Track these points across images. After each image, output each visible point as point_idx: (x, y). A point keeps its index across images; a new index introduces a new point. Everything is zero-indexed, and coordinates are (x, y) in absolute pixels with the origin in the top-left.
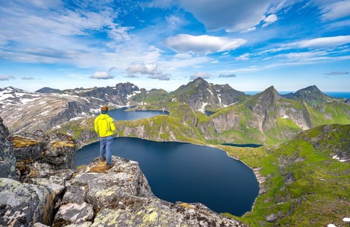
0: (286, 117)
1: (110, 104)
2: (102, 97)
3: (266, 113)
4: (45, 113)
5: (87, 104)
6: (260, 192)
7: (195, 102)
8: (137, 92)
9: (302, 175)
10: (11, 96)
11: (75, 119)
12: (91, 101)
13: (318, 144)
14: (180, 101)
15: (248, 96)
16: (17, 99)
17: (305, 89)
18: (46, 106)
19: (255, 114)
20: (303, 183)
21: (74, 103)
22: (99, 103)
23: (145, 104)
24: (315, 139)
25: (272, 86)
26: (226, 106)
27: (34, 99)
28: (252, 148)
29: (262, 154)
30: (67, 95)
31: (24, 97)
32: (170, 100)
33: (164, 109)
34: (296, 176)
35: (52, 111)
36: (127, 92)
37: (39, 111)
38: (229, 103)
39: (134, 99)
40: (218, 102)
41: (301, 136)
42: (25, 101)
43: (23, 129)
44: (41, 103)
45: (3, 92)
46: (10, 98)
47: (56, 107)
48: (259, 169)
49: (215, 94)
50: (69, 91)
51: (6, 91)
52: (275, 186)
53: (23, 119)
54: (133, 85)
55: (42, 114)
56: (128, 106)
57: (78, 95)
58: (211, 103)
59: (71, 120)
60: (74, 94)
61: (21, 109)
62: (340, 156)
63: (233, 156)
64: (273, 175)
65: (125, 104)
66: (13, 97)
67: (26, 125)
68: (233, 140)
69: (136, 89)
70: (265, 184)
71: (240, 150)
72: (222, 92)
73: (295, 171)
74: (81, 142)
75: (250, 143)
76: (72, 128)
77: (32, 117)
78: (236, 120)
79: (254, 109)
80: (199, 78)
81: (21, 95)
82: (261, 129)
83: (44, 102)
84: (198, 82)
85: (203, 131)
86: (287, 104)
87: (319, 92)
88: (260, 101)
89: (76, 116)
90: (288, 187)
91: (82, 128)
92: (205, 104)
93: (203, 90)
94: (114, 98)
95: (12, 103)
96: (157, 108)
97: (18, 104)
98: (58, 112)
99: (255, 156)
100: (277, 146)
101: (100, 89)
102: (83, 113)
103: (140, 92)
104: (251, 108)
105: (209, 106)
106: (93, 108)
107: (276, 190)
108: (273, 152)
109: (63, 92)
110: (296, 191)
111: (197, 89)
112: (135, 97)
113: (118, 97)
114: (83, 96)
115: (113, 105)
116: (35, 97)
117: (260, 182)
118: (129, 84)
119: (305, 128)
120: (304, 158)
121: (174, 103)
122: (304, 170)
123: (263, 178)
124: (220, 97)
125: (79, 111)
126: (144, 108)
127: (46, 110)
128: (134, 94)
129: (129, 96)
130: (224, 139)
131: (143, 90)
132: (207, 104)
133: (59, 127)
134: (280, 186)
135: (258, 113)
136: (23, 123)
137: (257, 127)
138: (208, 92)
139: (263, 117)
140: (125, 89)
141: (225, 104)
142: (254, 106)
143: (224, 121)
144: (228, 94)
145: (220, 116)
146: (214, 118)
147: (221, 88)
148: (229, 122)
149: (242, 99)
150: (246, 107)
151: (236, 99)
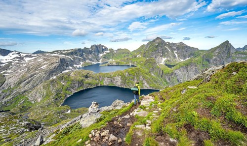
1: (88, 61)
2: (82, 55)
4: (44, 67)
5: (72, 61)
7: (156, 57)
8: (107, 52)
10: (17, 56)
11: (66, 71)
12: (74, 58)
14: (144, 56)
16: (21, 58)
18: (44, 62)
21: (63, 59)
22: (80, 60)
23: (113, 60)
26: (182, 60)
27: (34, 58)
30: (56, 55)
31: (27, 56)
32: (135, 57)
33: (130, 64)
35: (49, 65)
36: (99, 52)
37: (39, 65)
38: (185, 57)
39: (105, 57)
40: (175, 57)
42: (27, 59)
43: (30, 79)
44: (39, 60)
45: (12, 53)
46: (17, 58)
47: (52, 62)
49: (173, 50)
50: (57, 51)
51: (14, 53)
53: (28, 71)
54: (103, 46)
55: (42, 68)
56: (100, 62)
57: (64, 54)
58: (170, 57)
59: (63, 72)
60: (61, 54)
61: (25, 65)
65: (98, 61)
66: (19, 56)
67: (31, 76)
69: (106, 49)
72: (178, 48)
74: (72, 90)
76: (65, 79)
77: (35, 70)
79: (211, 61)
80: (158, 38)
81: (25, 55)
83: (41, 60)
84: (157, 41)
85: (168, 81)
88: (216, 54)
89: (66, 70)
91: (72, 78)
92: (164, 59)
93: (162, 47)
94: (90, 57)
95: (18, 61)
96: (125, 63)
97: (23, 62)
98: (54, 66)
101: (80, 50)
102: (70, 68)
103: (109, 52)
104: (208, 61)
105: (169, 61)
106: (75, 64)
109: (53, 52)
111: (157, 47)
112: (105, 55)
113: (93, 55)
114: (68, 55)
115: (90, 62)
116: (34, 56)
118: (100, 46)
121: (139, 58)
124: (176, 53)
125: (68, 66)
126: (114, 64)
127: (44, 65)
128: (105, 53)
129: (101, 55)
131: (111, 50)
132: (166, 58)
133: (55, 77)
136: (29, 75)
138: (166, 49)
140: (98, 49)
141: (181, 59)
142: (211, 58)
143: (185, 72)
144: (183, 50)
145: (181, 69)
146: (176, 70)
147: (177, 45)
148: (190, 73)
149: (197, 54)
150: (203, 60)
151: (191, 54)
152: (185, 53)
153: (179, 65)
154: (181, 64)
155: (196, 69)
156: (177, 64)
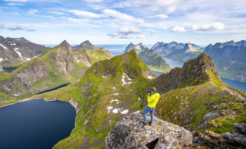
0: (78, 61)
3: (66, 60)
6: (77, 112)
9: (94, 91)
13: (96, 73)
15: (49, 48)
17: (84, 42)
19: (59, 63)
20: (95, 95)
24: (95, 71)
25: (65, 41)
26: (29, 59)
28: (64, 88)
29: (71, 89)
34: (92, 93)
38: (31, 56)
40: (17, 56)
41: (89, 70)
48: (72, 99)
49: (11, 48)
52: (83, 104)
58: (9, 58)
62: (105, 76)
63: (50, 99)
64: (81, 99)
68: (47, 87)
70: (78, 106)
71: (56, 93)
72: (19, 45)
73: (91, 91)
75: (61, 84)
78: (44, 70)
79: (56, 58)
82: (66, 72)
85: (9, 90)
86: (78, 52)
87: (91, 45)
88: (59, 52)
90: (90, 101)
99: (67, 92)
100: (78, 80)
104: (54, 58)
105: (7, 62)
107: (84, 106)
108: (77, 85)
110: (94, 101)
117: (75, 107)
119: (89, 65)
120: (92, 82)
122: (94, 88)
123: (76, 103)
124: (18, 51)
130: (38, 89)
132: (1, 59)
134: (86, 102)
135: (61, 61)
137: (63, 72)
139: (65, 63)
141: (27, 57)
142: (56, 56)
143: (32, 73)
144: (27, 48)
145: (26, 70)
146: (18, 73)
147: (17, 41)
148: (37, 73)
149: (44, 51)
150: (50, 58)
151: (38, 52)
152: (31, 51)
153: (22, 66)
154: (24, 65)
155: (43, 68)
156: (20, 66)
